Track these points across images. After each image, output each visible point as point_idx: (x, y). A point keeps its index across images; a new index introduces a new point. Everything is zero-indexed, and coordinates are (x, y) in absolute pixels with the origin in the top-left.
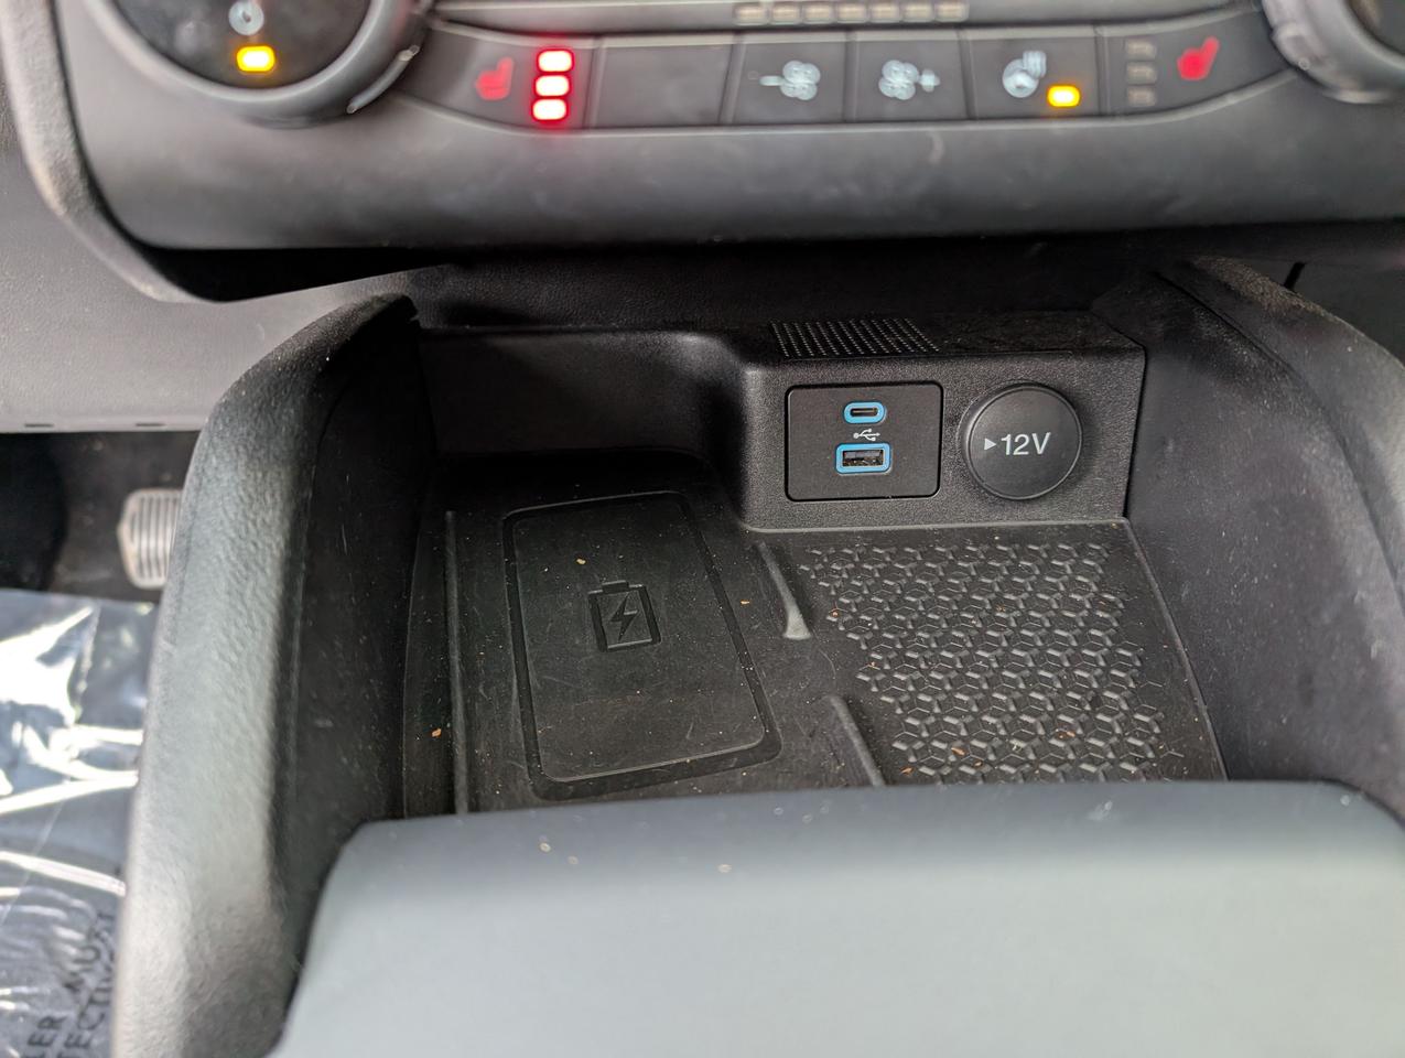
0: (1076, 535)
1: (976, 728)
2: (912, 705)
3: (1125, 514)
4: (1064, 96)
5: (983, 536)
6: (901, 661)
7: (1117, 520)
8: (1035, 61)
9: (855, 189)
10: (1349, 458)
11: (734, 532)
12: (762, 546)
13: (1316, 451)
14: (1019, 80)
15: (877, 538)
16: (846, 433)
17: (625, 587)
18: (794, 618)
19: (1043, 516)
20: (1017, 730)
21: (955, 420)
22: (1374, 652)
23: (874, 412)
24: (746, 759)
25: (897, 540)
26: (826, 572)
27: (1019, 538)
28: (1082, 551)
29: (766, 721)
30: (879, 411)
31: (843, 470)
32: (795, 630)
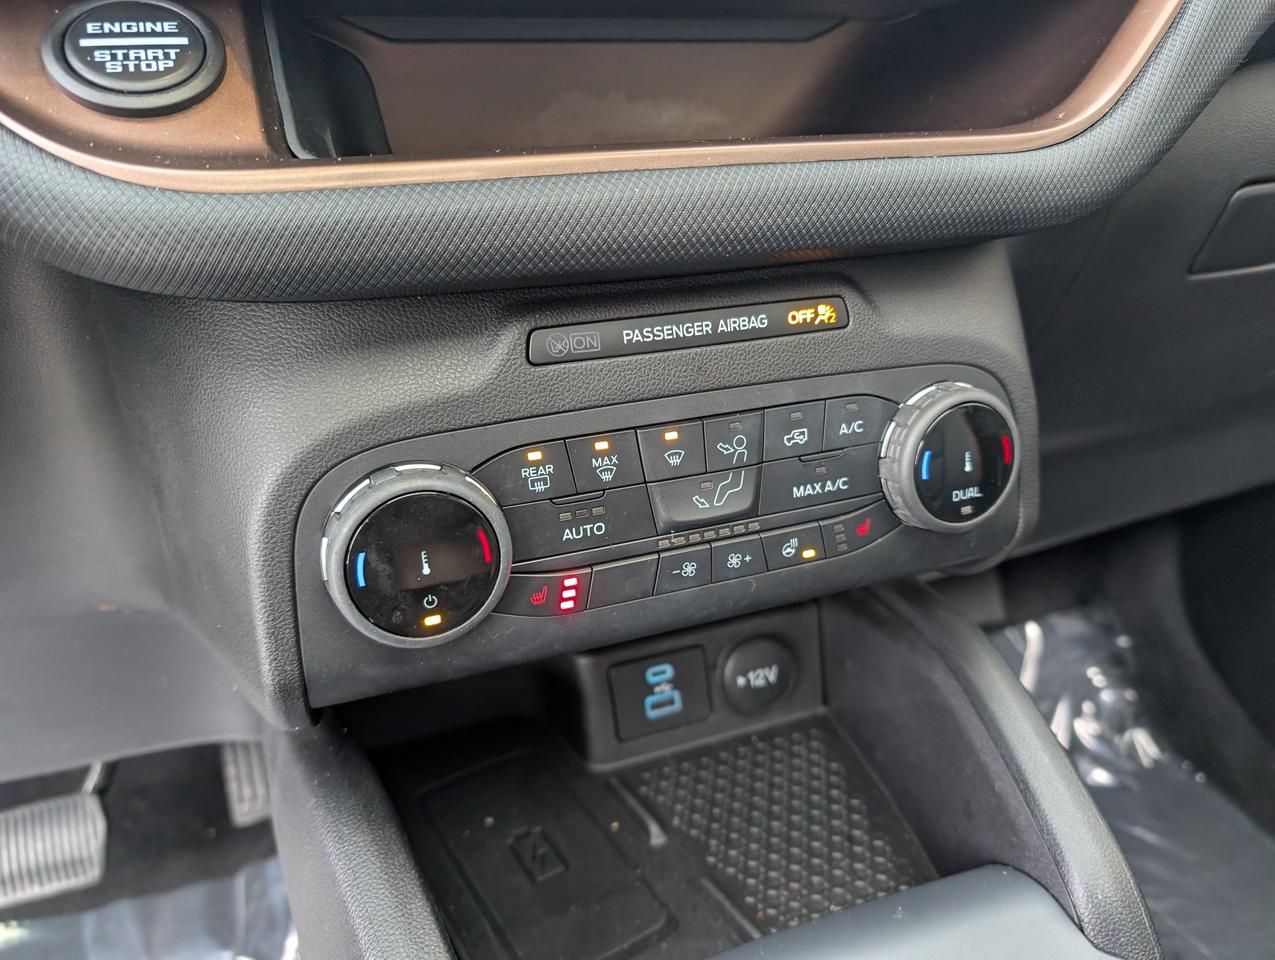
0: (802, 726)
1: (789, 876)
2: (747, 872)
3: (825, 701)
4: (809, 554)
5: (745, 740)
6: (729, 843)
7: (821, 710)
8: (794, 542)
9: (714, 610)
10: (958, 680)
11: (584, 773)
12: (614, 781)
13: (940, 677)
14: (788, 551)
15: (681, 757)
16: (650, 689)
17: (528, 834)
18: (654, 829)
19: (779, 718)
20: (812, 870)
21: (714, 666)
22: (997, 788)
23: (663, 672)
24: (662, 935)
25: (694, 755)
26: (658, 791)
27: (767, 736)
28: (809, 737)
29: (663, 905)
30: (668, 670)
31: (652, 714)
32: (657, 837)
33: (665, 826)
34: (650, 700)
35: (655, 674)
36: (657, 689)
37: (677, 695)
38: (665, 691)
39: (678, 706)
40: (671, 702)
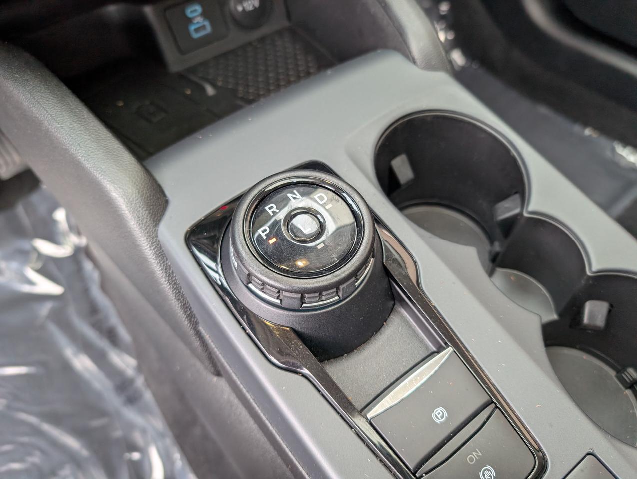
3: (289, 18)
5: (250, 44)
7: (287, 23)
16: (190, 21)
18: (209, 88)
23: (196, 10)
30: (198, 9)
31: (196, 36)
32: (210, 91)
33: (214, 85)
34: (192, 28)
35: (192, 12)
36: (195, 21)
37: (207, 24)
38: (199, 21)
39: (209, 29)
40: (204, 27)
